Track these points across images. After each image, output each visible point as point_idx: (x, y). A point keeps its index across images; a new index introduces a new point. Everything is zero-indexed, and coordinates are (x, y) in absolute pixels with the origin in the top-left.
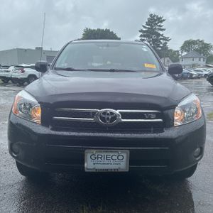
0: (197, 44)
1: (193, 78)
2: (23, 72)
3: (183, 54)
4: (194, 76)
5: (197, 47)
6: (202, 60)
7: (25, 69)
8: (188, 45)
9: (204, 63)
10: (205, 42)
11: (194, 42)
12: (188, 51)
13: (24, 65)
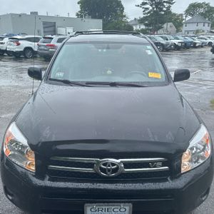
0: (202, 7)
1: (196, 47)
2: (18, 44)
3: (187, 19)
4: (197, 45)
5: (202, 10)
6: (206, 25)
7: (20, 42)
8: (192, 9)
9: (209, 29)
10: (211, 5)
11: (199, 6)
12: (192, 15)
13: (19, 37)
